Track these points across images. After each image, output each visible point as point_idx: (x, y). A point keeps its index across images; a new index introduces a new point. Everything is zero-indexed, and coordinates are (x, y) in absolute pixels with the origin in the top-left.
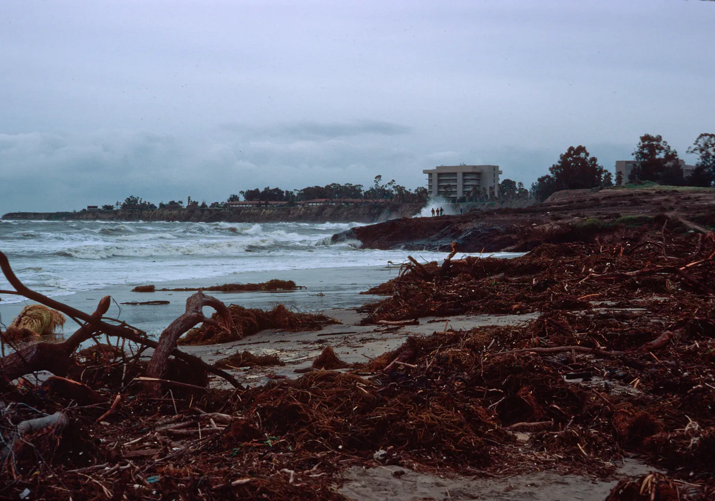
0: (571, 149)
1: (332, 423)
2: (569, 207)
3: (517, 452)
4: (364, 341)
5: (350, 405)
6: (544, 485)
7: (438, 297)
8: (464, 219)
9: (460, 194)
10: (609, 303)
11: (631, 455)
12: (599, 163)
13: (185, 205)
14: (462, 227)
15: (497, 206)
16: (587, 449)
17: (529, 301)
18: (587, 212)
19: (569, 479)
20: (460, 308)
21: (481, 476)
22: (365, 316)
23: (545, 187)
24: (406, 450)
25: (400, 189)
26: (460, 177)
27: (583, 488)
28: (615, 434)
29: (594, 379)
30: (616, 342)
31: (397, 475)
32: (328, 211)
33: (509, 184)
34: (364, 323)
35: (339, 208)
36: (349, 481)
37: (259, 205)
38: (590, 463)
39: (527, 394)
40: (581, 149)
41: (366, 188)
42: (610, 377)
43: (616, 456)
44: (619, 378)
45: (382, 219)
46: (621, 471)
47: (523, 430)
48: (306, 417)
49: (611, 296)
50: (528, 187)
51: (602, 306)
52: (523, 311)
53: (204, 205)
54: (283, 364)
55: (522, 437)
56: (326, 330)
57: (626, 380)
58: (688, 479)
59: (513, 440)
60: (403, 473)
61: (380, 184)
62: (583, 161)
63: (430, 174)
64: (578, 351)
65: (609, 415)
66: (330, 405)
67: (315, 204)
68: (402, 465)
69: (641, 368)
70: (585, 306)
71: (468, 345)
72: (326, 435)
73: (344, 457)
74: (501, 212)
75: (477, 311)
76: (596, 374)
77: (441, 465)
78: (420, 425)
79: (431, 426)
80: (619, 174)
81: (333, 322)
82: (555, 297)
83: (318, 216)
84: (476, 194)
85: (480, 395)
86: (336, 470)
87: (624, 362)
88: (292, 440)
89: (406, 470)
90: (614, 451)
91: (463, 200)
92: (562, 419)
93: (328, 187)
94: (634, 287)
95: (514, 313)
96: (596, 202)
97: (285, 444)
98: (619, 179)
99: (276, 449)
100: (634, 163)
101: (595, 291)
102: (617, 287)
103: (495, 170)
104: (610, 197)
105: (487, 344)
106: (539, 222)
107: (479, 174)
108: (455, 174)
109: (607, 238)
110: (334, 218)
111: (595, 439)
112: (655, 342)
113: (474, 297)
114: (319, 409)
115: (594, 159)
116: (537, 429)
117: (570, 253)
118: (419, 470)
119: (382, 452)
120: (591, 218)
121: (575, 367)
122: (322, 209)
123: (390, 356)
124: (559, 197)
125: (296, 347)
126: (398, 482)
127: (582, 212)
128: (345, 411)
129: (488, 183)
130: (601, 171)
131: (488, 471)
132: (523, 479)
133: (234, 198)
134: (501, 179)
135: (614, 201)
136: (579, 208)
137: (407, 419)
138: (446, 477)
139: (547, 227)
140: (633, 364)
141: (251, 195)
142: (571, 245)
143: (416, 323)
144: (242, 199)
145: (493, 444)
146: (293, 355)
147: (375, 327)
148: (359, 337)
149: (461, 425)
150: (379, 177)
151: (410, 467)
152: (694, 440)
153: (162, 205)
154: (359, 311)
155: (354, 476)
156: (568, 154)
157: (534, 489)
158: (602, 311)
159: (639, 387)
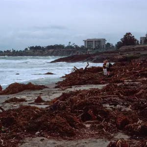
0: (127, 33)
1: (23, 123)
2: (126, 51)
3: (84, 131)
4: (54, 93)
5: (30, 117)
6: (89, 143)
7: (79, 79)
8: (95, 55)
9: (94, 47)
10: (130, 81)
11: (121, 131)
12: (135, 38)
13: (12, 51)
14: (93, 57)
15: (105, 51)
16: (106, 130)
17: (106, 80)
18: (131, 52)
19: (98, 140)
20: (85, 83)
21: (70, 140)
22: (57, 85)
23: (119, 45)
24: (46, 131)
25: (76, 46)
26: (94, 42)
27: (102, 143)
28: (116, 125)
29: (118, 105)
30: (126, 94)
31: (42, 140)
32: (55, 53)
33: (108, 44)
34: (56, 87)
35: (58, 52)
36: (25, 142)
37: (34, 51)
38: (106, 135)
39: (91, 112)
40: (130, 33)
41: (66, 46)
42: (122, 105)
43: (116, 132)
44: (125, 105)
45: (71, 55)
46: (116, 137)
47: (89, 123)
48: (15, 121)
49: (131, 78)
50: (114, 45)
51: (128, 82)
52: (104, 83)
53: (17, 51)
54: (26, 101)
55: (88, 126)
56: (44, 90)
57: (127, 106)
58: (136, 139)
59: (85, 127)
60: (43, 139)
61: (70, 45)
62: (131, 37)
63: (85, 41)
64: (114, 97)
65: (116, 118)
66: (24, 117)
67: (51, 51)
68: (44, 137)
69: (132, 102)
70: (123, 82)
71: (80, 95)
72: (21, 127)
73: (26, 135)
74: (105, 52)
75: (90, 83)
76: (119, 104)
77: (57, 136)
78: (51, 123)
79: (55, 124)
80: (141, 41)
81: (46, 87)
82: (114, 79)
83: (51, 54)
84: (99, 47)
85: (76, 112)
86: (22, 139)
87: (127, 100)
88: (11, 129)
89: (45, 138)
90: (115, 130)
91: (95, 49)
92: (101, 120)
93: (54, 45)
94: (138, 76)
95: (101, 84)
96: (134, 50)
97: (8, 130)
98: (141, 42)
99: (5, 132)
100: (145, 38)
101: (126, 77)
102: (133, 76)
103: (104, 40)
104: (137, 48)
105: (86, 95)
106: (116, 56)
107: (99, 41)
108: (92, 41)
109: (136, 60)
110: (56, 55)
111: (109, 127)
112: (138, 93)
113: (90, 79)
114: (20, 119)
115: (133, 36)
116: (93, 123)
117: (124, 65)
118: (49, 138)
119: (38, 132)
120: (132, 54)
121: (112, 102)
122: (53, 52)
123: (57, 99)
124: (123, 48)
125: (33, 95)
126: (41, 143)
127: (129, 53)
128: (28, 119)
129: (102, 44)
130: (136, 40)
131: (72, 138)
132: (83, 141)
133: (26, 49)
134: (106, 42)
135: (139, 49)
136: (128, 51)
137: (48, 121)
138: (58, 140)
139: (119, 57)
140: (130, 101)
141: (32, 48)
142: (124, 62)
143: (71, 88)
144: (29, 49)
145: (78, 128)
146: (31, 98)
147: (59, 89)
148: (53, 92)
149: (65, 123)
150: (70, 42)
151: (47, 137)
152: (140, 127)
153: (5, 51)
154: (56, 84)
155: (28, 141)
156: (126, 35)
157: (85, 144)
158: (127, 83)
159: (131, 108)
